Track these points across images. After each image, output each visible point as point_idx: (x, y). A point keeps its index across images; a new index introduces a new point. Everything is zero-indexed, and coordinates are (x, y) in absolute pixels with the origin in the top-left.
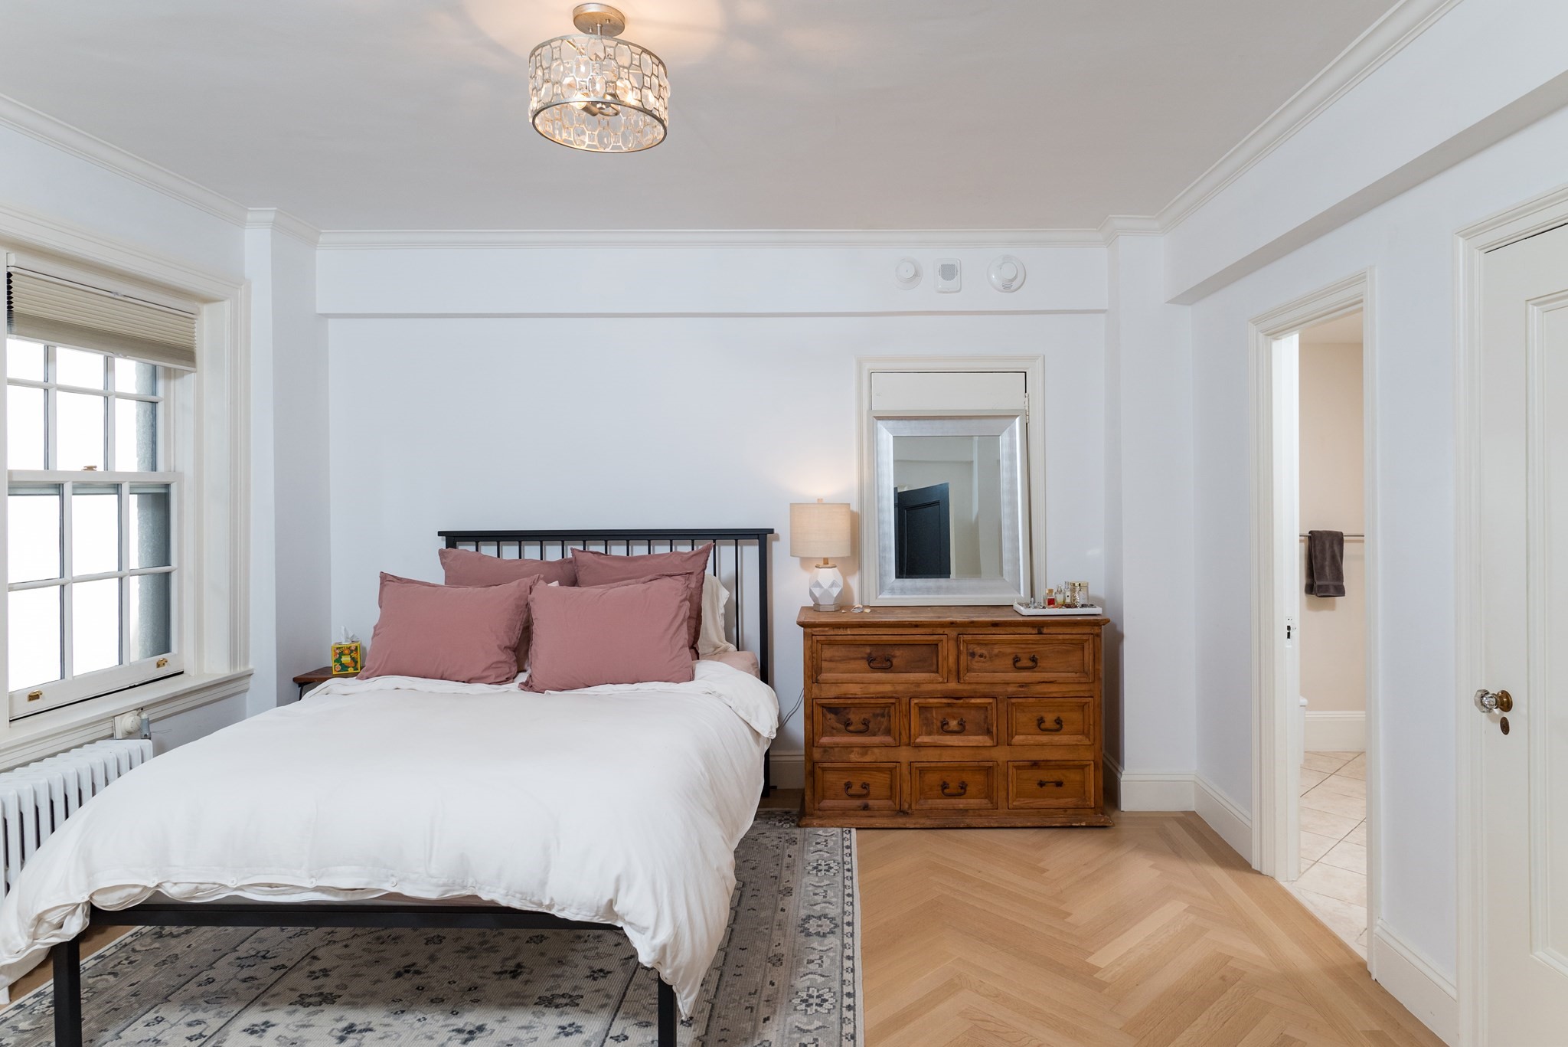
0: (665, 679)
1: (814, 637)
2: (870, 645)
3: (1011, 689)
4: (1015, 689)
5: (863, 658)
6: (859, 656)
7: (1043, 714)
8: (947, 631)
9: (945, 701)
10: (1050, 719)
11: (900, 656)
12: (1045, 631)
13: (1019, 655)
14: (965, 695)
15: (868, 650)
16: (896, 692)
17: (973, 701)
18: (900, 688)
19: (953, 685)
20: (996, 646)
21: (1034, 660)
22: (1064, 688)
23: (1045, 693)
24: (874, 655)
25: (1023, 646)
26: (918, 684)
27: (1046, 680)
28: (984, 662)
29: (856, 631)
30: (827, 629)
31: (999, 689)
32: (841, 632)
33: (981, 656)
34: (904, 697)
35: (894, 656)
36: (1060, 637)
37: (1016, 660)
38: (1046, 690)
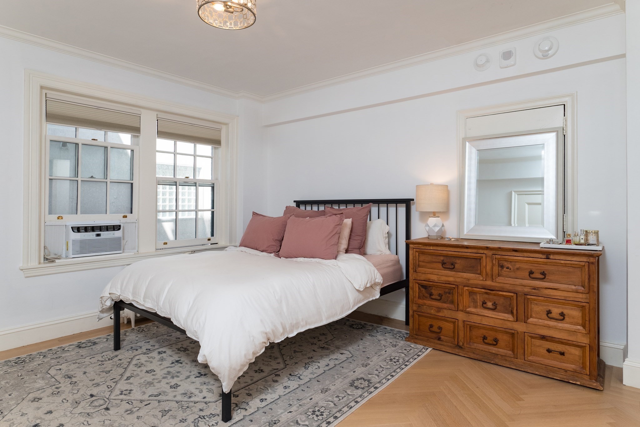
0: (322, 258)
1: (414, 249)
2: (443, 256)
3: (526, 290)
4: (530, 290)
5: (439, 262)
6: (437, 261)
7: (550, 308)
8: (485, 252)
9: (483, 290)
10: (556, 311)
11: (459, 264)
12: (551, 257)
13: (533, 270)
14: (496, 289)
15: (442, 258)
16: (456, 282)
17: (501, 293)
18: (458, 280)
19: (489, 283)
20: (517, 263)
21: (543, 274)
22: (565, 294)
23: (550, 295)
24: (445, 261)
25: (536, 265)
26: (469, 280)
27: (551, 287)
28: (509, 272)
29: (435, 248)
30: (420, 246)
31: (519, 289)
32: (428, 248)
33: (507, 268)
34: (460, 285)
35: (456, 263)
36: (562, 262)
37: (531, 273)
38: (552, 294)
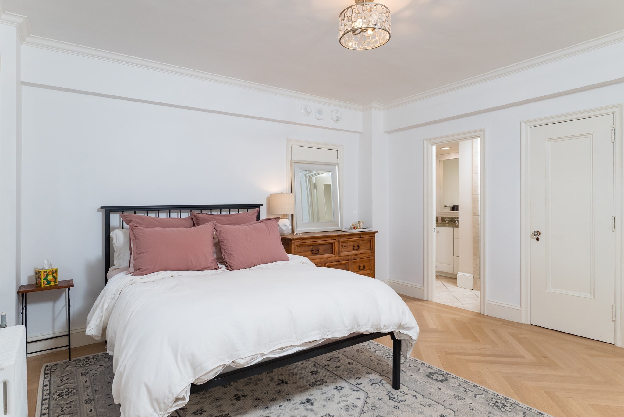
1: (296, 244)
2: (312, 245)
3: (353, 257)
4: (354, 257)
5: (310, 251)
6: (309, 250)
7: (360, 264)
8: (336, 238)
9: (335, 263)
10: (362, 265)
11: (321, 248)
12: (362, 236)
13: (355, 245)
14: (341, 260)
15: (312, 247)
16: (321, 262)
17: (343, 262)
18: (322, 260)
19: (337, 258)
20: (348, 243)
21: (358, 246)
22: (366, 255)
23: (361, 257)
24: (313, 249)
25: (356, 242)
26: (327, 258)
27: (362, 253)
28: (345, 248)
29: (309, 241)
30: (300, 240)
31: (350, 257)
32: (304, 241)
33: (344, 246)
34: (323, 263)
35: (319, 249)
36: (366, 238)
37: (354, 247)
38: (362, 256)
